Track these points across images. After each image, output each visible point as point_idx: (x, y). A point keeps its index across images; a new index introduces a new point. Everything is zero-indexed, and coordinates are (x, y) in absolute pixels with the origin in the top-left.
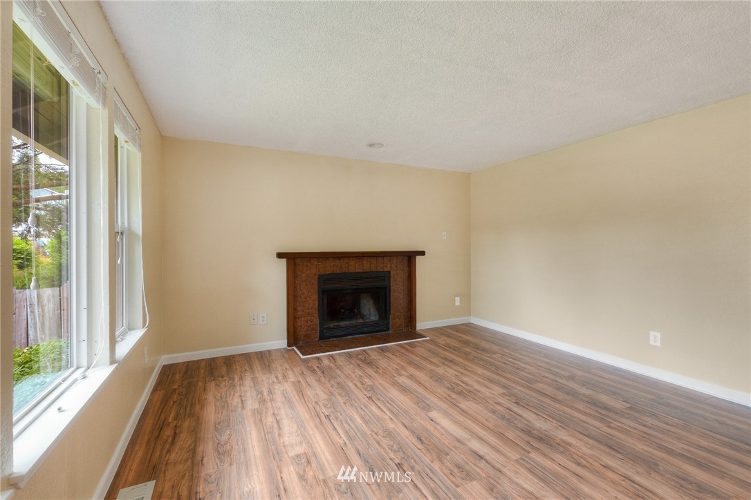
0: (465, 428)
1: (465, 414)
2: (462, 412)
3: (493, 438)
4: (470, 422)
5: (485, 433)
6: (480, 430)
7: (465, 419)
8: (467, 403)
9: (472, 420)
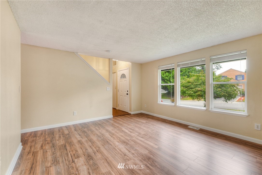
0: (145, 143)
1: (146, 148)
2: (147, 148)
3: (138, 141)
4: (144, 145)
5: (140, 142)
6: (141, 143)
7: (146, 146)
8: (146, 153)
9: (143, 146)
